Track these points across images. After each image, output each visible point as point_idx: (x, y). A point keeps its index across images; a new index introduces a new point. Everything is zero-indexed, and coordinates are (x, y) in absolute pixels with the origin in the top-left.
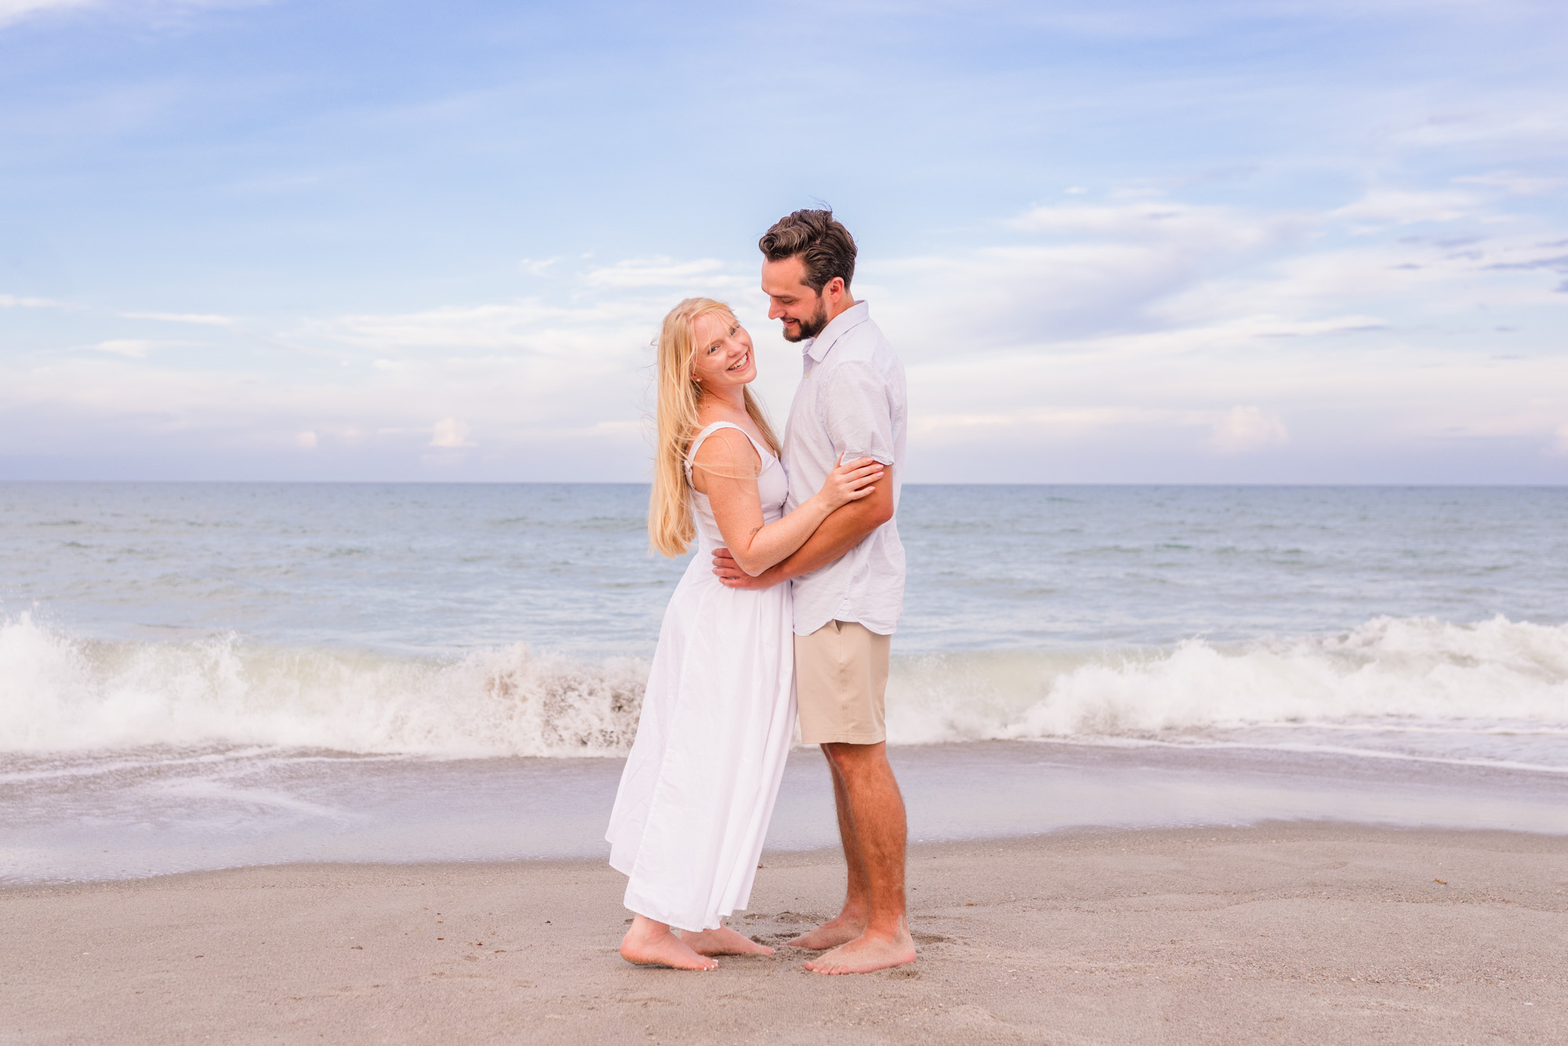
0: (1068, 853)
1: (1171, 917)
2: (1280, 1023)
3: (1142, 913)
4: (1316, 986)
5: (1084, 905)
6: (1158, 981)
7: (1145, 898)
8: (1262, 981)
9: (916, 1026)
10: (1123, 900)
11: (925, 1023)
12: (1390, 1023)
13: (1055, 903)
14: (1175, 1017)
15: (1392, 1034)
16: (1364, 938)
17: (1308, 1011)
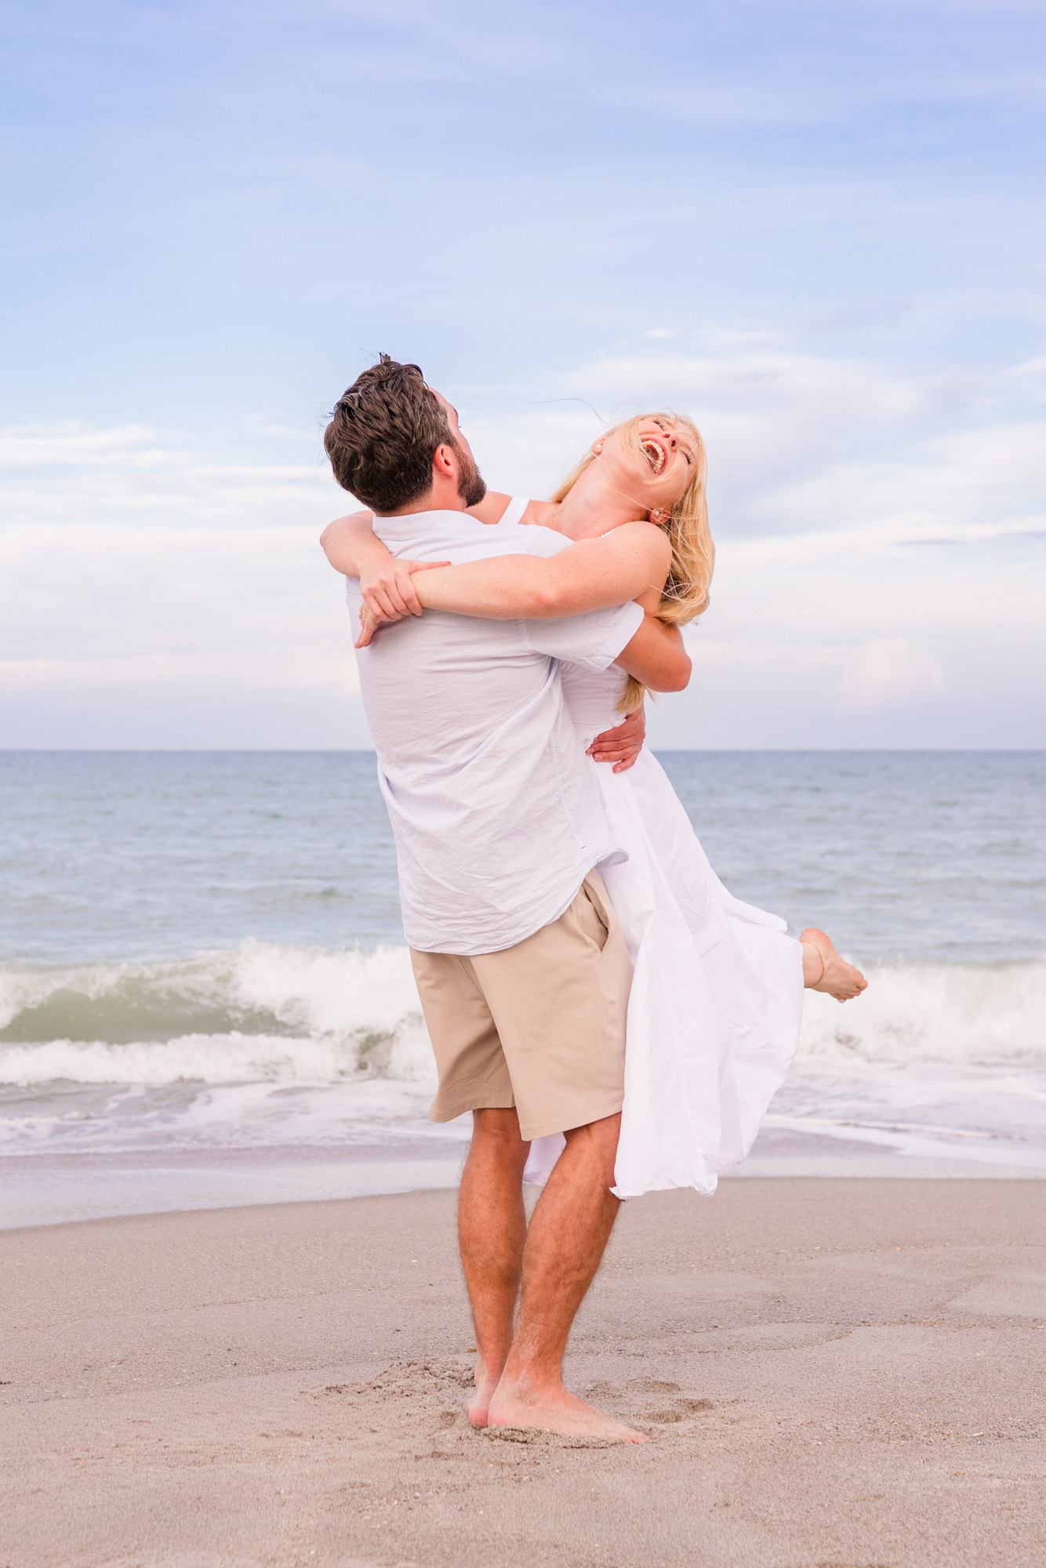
0: (616, 1273)
1: (749, 1359)
2: (879, 1503)
3: (711, 1355)
4: (932, 1448)
5: (631, 1346)
6: (721, 1450)
7: (716, 1333)
8: (862, 1444)
9: (379, 1526)
10: (684, 1337)
11: (392, 1521)
12: (1025, 1496)
13: (592, 1345)
14: (739, 1500)
15: (1025, 1512)
16: (1003, 1380)
17: (917, 1484)
